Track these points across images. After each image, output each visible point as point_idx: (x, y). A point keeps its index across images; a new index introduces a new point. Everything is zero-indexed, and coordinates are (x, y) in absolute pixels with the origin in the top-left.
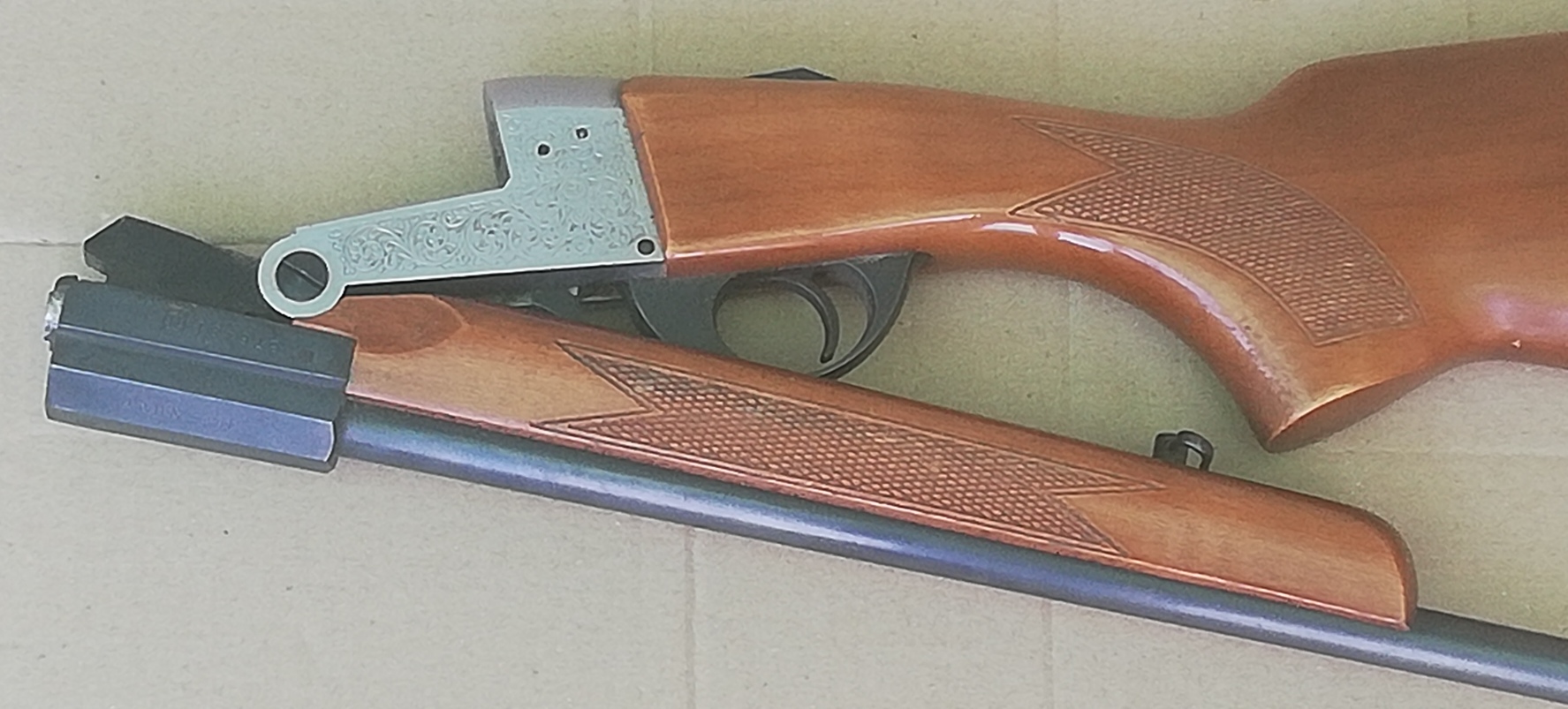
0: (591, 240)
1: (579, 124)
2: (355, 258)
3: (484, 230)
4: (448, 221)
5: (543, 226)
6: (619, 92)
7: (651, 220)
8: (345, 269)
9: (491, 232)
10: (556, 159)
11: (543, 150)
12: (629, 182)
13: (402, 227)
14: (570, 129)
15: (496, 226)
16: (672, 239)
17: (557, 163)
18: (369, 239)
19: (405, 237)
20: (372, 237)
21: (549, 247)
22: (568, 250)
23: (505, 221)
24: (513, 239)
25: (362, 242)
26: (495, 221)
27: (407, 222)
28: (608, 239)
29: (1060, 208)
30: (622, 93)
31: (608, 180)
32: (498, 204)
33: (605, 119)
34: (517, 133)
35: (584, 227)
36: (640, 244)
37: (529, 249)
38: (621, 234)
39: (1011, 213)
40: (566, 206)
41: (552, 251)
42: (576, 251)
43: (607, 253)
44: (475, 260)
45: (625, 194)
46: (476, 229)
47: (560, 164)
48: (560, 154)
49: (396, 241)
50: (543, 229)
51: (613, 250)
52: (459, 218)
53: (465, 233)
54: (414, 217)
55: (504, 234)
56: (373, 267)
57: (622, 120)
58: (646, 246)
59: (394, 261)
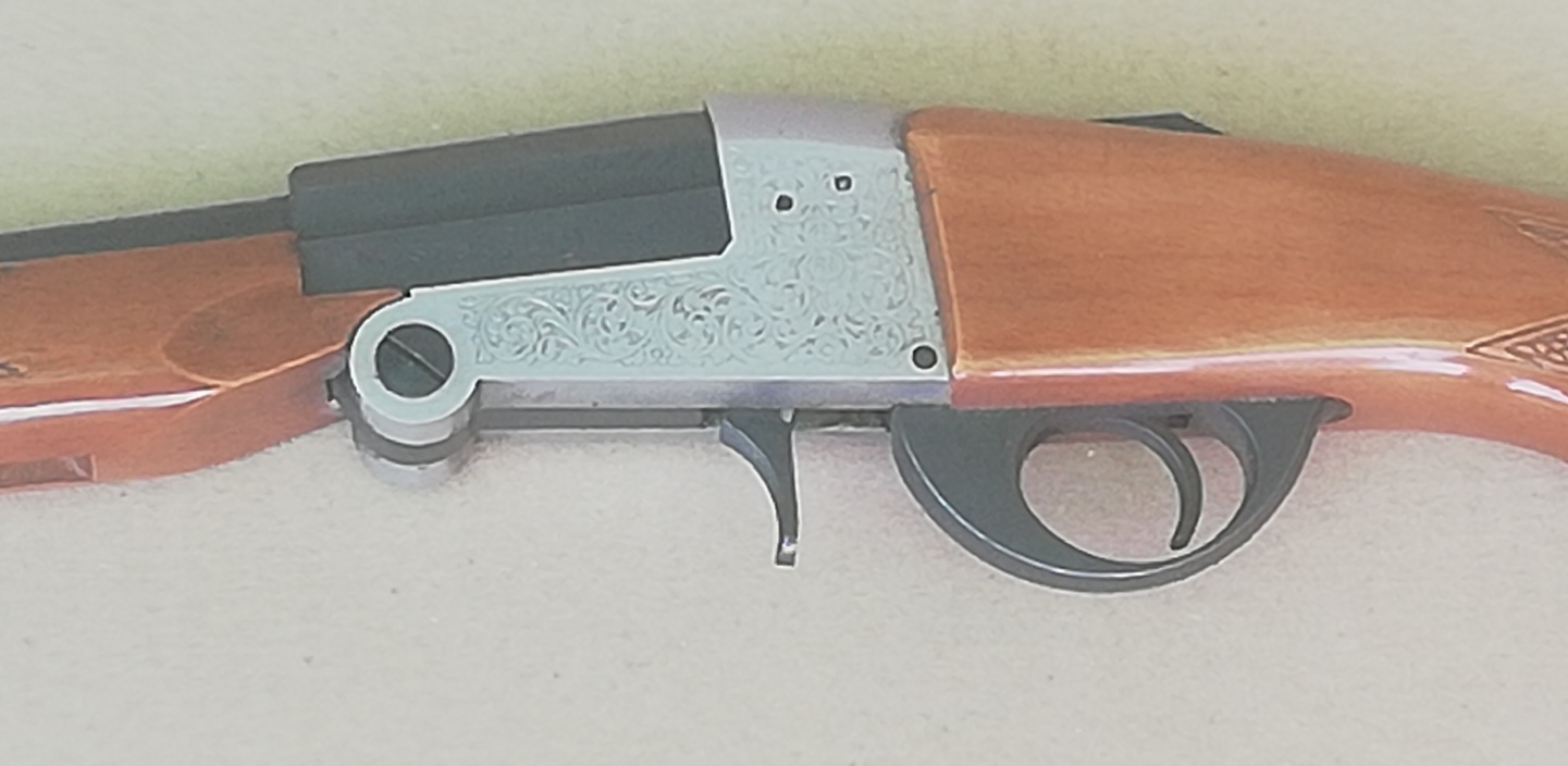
0: (844, 342)
1: (841, 169)
2: (494, 340)
3: (687, 314)
4: (636, 296)
5: (776, 314)
6: (902, 130)
7: (936, 318)
8: (478, 355)
9: (699, 317)
10: (802, 219)
11: (785, 203)
12: (907, 260)
13: (566, 299)
14: (826, 176)
15: (707, 309)
16: (965, 348)
17: (803, 225)
18: (518, 314)
19: (570, 315)
20: (524, 310)
21: (781, 345)
22: (809, 352)
23: (719, 302)
24: (730, 332)
25: (507, 317)
26: (704, 302)
27: (574, 292)
28: (869, 342)
29: (1542, 348)
30: (909, 129)
31: (877, 254)
32: (712, 278)
33: (879, 165)
34: (749, 175)
35: (835, 320)
36: (915, 352)
37: (751, 346)
38: (890, 334)
39: (1469, 350)
40: (811, 288)
41: (786, 351)
42: (820, 356)
43: (867, 361)
44: (670, 356)
45: (901, 278)
46: (675, 311)
47: (808, 226)
48: (808, 212)
49: (557, 319)
50: (775, 319)
51: (877, 358)
52: (651, 293)
53: (660, 315)
54: (587, 287)
55: (717, 324)
56: (521, 356)
57: (904, 169)
58: (924, 357)
59: (551, 348)
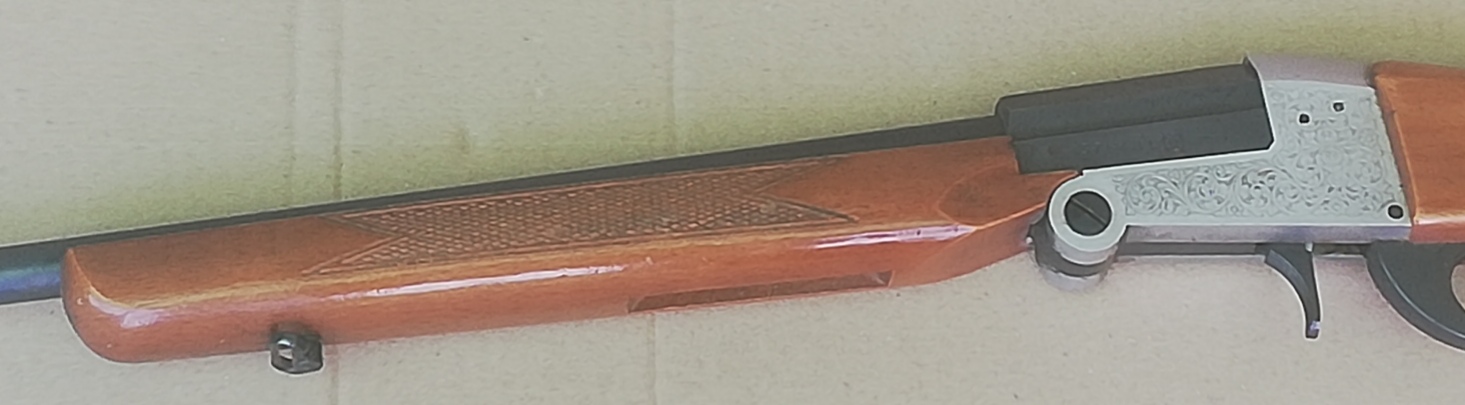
0: (1347, 203)
1: (1337, 98)
2: (1136, 201)
3: (1250, 186)
4: (1218, 175)
5: (1304, 185)
6: (1371, 75)
7: (1400, 189)
8: (1127, 209)
9: (1257, 187)
10: (1315, 128)
11: (1304, 119)
12: (1380, 153)
13: (1177, 176)
14: (1328, 102)
15: (1262, 182)
16: (1421, 205)
17: (1316, 131)
18: (1148, 185)
19: (1180, 186)
20: (1152, 183)
21: (1309, 205)
22: (1326, 209)
23: (1270, 178)
24: (1277, 196)
25: (1142, 187)
26: (1260, 178)
27: (1182, 172)
28: (1362, 202)
30: (1376, 74)
31: (1363, 150)
32: (1263, 163)
33: (1359, 95)
34: (1281, 101)
35: (1340, 190)
36: (1390, 208)
37: (1291, 204)
38: (1374, 198)
40: (1324, 170)
41: (1311, 208)
42: (1333, 211)
43: (1361, 214)
44: (1242, 211)
45: (1377, 164)
46: (1243, 184)
47: (1319, 132)
48: (1319, 125)
49: (1172, 188)
50: (1304, 188)
51: (1366, 212)
52: (1228, 172)
53: (1234, 187)
54: (1189, 169)
55: (1269, 191)
56: (1151, 211)
57: (1374, 98)
58: (1396, 212)
59: (1170, 207)
